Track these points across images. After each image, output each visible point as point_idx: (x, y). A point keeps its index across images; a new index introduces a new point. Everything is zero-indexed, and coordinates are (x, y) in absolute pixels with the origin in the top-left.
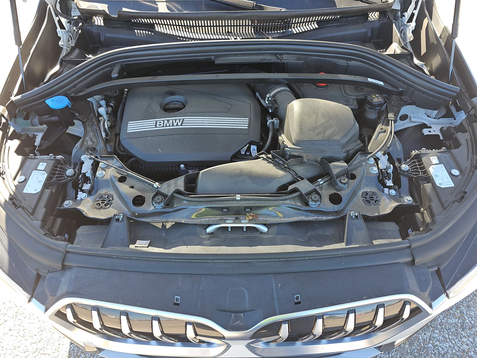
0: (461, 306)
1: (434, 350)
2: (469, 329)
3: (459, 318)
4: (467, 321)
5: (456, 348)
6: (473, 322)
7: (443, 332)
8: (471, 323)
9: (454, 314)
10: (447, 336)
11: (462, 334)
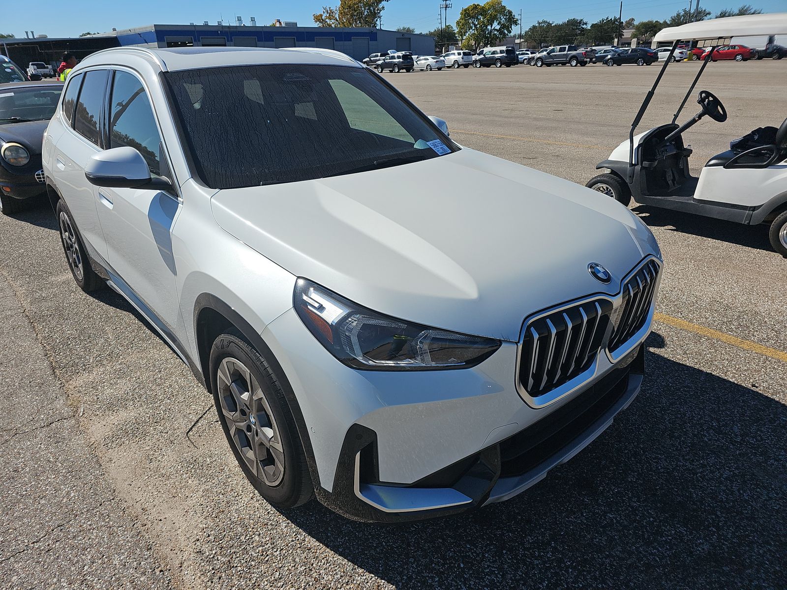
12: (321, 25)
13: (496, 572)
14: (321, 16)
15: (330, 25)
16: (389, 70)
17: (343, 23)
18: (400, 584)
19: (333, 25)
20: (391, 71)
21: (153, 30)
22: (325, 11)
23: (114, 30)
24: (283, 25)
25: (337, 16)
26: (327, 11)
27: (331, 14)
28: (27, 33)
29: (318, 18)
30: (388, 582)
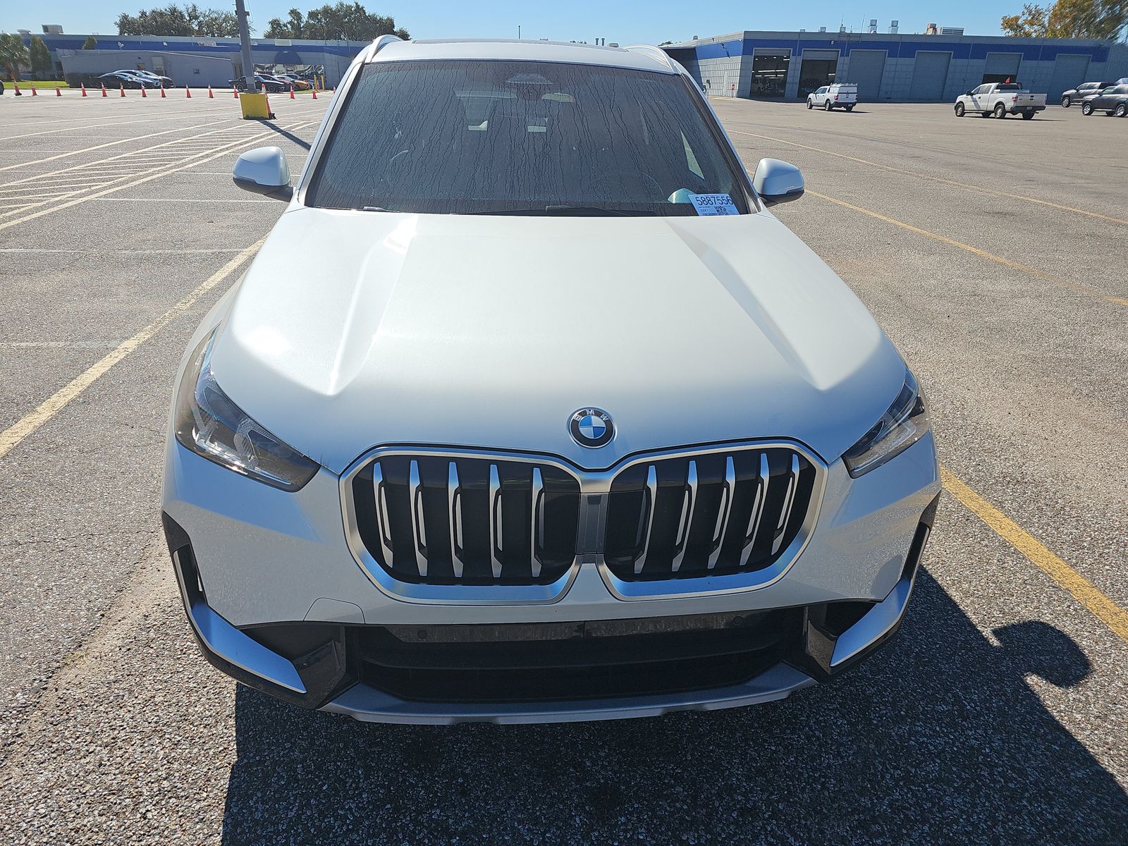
0: (953, 688)
1: (920, 750)
2: (974, 718)
3: (952, 704)
4: (968, 707)
5: (957, 744)
6: (978, 708)
7: (931, 723)
8: (976, 710)
9: (943, 699)
10: (938, 729)
11: (964, 725)
12: (1011, 33)
13: (348, 822)
14: (1017, 19)
15: (1028, 35)
16: (1107, 112)
17: (1053, 31)
18: (246, 761)
19: (1034, 35)
20: (1110, 114)
21: (741, 38)
22: (1026, 11)
23: (695, 38)
24: (939, 32)
25: (1046, 20)
26: (1031, 12)
27: (1035, 17)
28: (597, 40)
29: (1010, 23)
30: (237, 751)
